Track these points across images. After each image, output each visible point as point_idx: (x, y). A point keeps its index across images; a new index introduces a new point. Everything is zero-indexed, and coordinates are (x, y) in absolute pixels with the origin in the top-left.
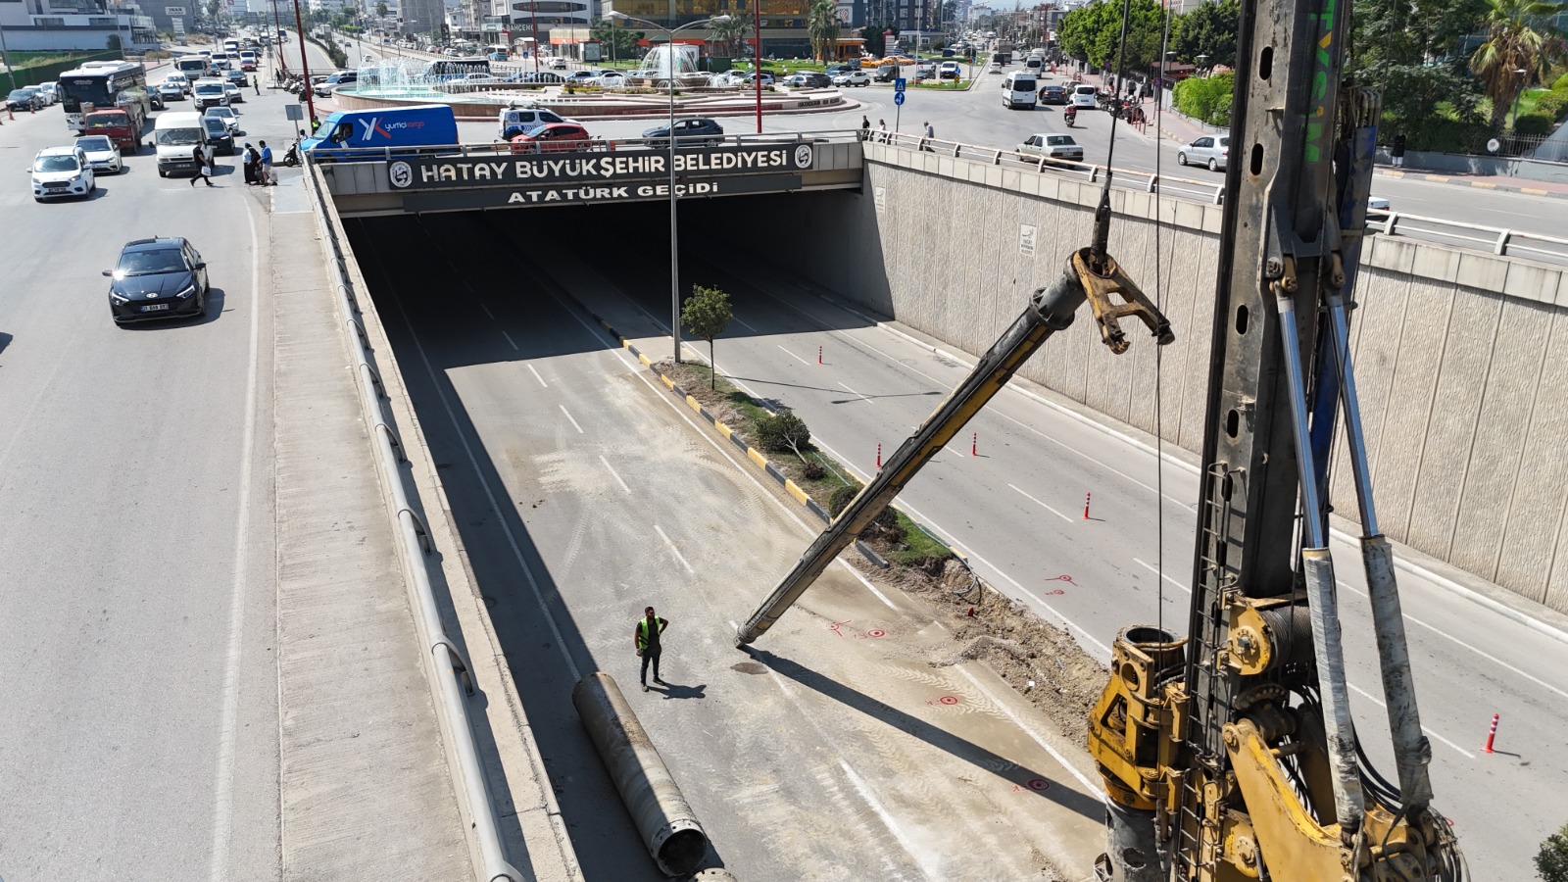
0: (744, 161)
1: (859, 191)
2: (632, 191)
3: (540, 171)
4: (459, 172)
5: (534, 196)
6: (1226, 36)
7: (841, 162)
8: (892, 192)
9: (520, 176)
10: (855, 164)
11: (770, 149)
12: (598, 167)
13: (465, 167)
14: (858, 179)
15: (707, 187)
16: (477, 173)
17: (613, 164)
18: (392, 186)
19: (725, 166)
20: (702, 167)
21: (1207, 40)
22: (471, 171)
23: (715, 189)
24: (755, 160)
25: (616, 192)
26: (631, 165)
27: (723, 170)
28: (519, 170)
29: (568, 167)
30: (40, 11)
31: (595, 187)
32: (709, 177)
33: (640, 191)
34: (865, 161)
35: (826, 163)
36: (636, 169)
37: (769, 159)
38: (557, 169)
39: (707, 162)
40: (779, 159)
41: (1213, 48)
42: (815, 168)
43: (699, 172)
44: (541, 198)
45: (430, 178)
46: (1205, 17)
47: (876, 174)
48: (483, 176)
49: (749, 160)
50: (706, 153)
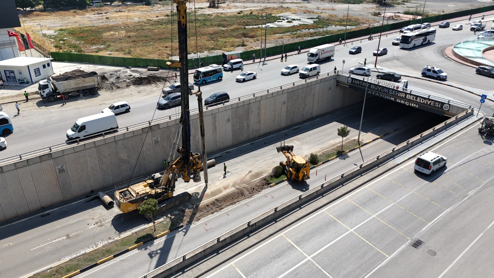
0: (427, 102)
2: (396, 99)
3: (376, 88)
4: (360, 83)
5: (374, 93)
9: (371, 88)
11: (437, 101)
12: (389, 91)
15: (415, 105)
16: (363, 84)
17: (392, 92)
18: (348, 82)
19: (421, 102)
20: (414, 100)
22: (362, 83)
23: (417, 106)
24: (430, 103)
25: (392, 99)
26: (397, 93)
27: (420, 102)
28: (371, 86)
29: (382, 89)
31: (387, 95)
32: (417, 103)
33: (397, 100)
35: (454, 111)
37: (435, 103)
38: (379, 89)
39: (416, 99)
40: (438, 105)
42: (450, 111)
43: (413, 101)
45: (354, 82)
48: (364, 85)
49: (429, 103)
50: (417, 97)
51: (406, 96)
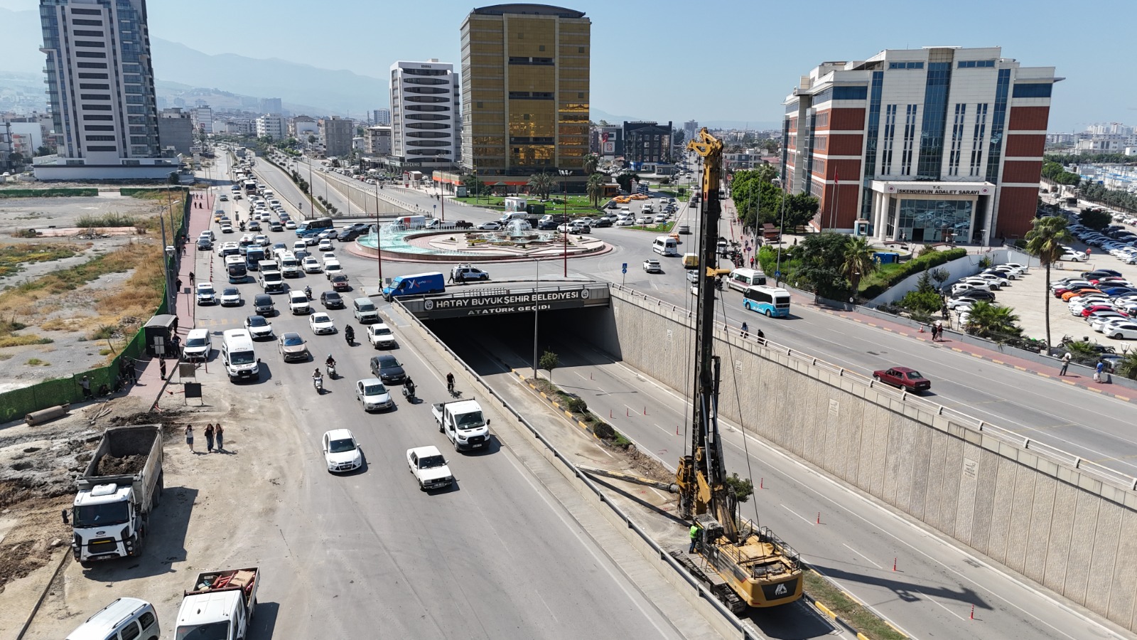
0: (561, 296)
1: (608, 306)
2: (516, 309)
3: (481, 302)
4: (451, 303)
5: (478, 312)
6: (799, 212)
7: (600, 296)
8: (621, 310)
9: (473, 304)
10: (606, 296)
11: (571, 291)
12: (503, 300)
13: (453, 301)
14: (607, 302)
15: (546, 307)
16: (457, 303)
17: (509, 299)
18: (425, 309)
19: (554, 298)
20: (544, 299)
21: (790, 213)
22: (455, 303)
23: (549, 307)
24: (565, 296)
25: (510, 310)
26: (516, 299)
27: (552, 300)
28: (473, 302)
29: (492, 301)
30: (126, 156)
31: (502, 307)
32: (546, 303)
33: (519, 309)
34: (610, 295)
35: (594, 297)
36: (518, 300)
37: (571, 295)
38: (487, 301)
39: (546, 297)
40: (575, 295)
41: (793, 217)
42: (590, 298)
43: (543, 301)
44: (481, 312)
45: (440, 306)
46: (788, 202)
47: (615, 301)
48: (459, 305)
49: (563, 296)
50: (546, 294)
51: (530, 298)
